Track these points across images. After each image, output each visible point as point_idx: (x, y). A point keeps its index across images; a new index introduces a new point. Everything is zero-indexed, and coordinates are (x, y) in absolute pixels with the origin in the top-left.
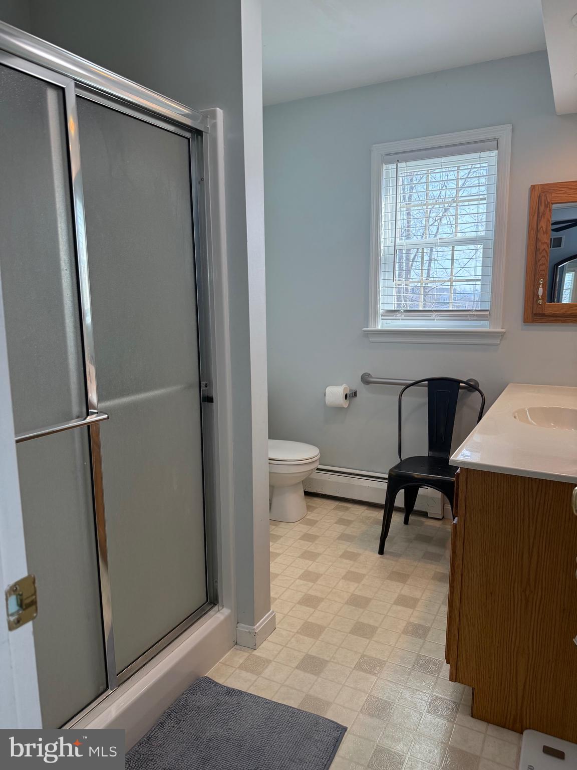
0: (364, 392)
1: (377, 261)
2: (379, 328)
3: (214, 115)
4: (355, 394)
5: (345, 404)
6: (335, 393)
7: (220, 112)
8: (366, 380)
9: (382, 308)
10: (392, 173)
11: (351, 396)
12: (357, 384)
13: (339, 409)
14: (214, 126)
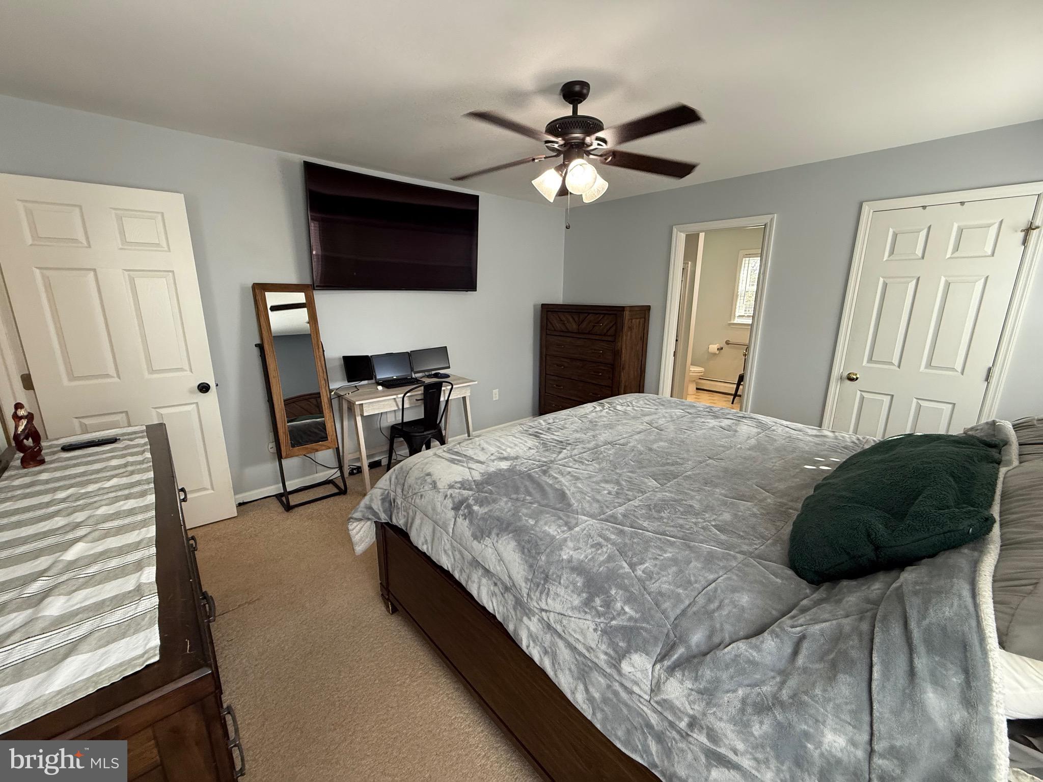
0: (726, 347)
1: (737, 296)
2: (735, 322)
3: (688, 263)
4: (722, 348)
5: (717, 352)
6: (714, 348)
7: (690, 263)
8: (727, 343)
9: (737, 314)
10: (747, 262)
11: (720, 349)
12: (723, 344)
13: (715, 354)
14: (688, 267)
